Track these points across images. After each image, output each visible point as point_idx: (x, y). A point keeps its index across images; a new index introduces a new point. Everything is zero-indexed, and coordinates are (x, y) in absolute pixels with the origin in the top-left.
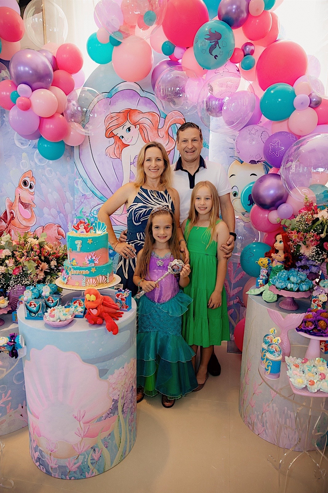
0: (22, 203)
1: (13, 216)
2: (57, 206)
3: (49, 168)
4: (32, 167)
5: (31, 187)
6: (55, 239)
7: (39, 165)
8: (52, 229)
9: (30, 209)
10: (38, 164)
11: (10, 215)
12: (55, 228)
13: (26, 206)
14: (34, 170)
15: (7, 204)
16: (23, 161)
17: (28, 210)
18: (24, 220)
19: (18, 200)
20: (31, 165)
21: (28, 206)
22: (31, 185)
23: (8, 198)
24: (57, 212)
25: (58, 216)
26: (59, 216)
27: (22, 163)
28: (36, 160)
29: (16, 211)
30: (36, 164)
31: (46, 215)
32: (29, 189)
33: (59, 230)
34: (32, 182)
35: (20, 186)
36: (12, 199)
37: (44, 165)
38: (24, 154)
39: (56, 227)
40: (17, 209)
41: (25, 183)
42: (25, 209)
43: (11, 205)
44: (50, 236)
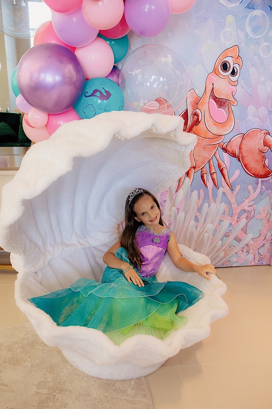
0: (215, 99)
1: (198, 119)
2: (269, 102)
3: (266, 44)
4: (240, 40)
5: (233, 73)
6: (257, 151)
7: (252, 38)
8: (256, 137)
9: (227, 108)
10: (251, 35)
11: (193, 117)
12: (261, 135)
13: (220, 102)
14: (243, 45)
15: (190, 100)
16: (227, 29)
17: (224, 109)
18: (215, 125)
19: (208, 94)
20: (238, 36)
21: (224, 104)
22: (233, 69)
23: (192, 90)
24: (267, 112)
25: (267, 118)
26: (270, 118)
27: (224, 32)
28: (248, 29)
29: (203, 112)
30: (247, 35)
31: (250, 117)
32: (229, 76)
33: (267, 139)
34: (236, 66)
35: (215, 71)
36: (200, 92)
37: (259, 39)
38: (230, 18)
39: (263, 135)
40: (205, 107)
41: (225, 67)
42: (219, 108)
43: (197, 103)
44: (251, 149)
